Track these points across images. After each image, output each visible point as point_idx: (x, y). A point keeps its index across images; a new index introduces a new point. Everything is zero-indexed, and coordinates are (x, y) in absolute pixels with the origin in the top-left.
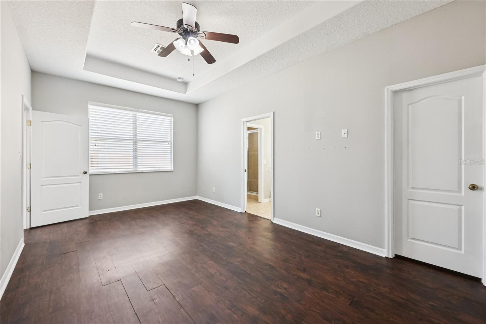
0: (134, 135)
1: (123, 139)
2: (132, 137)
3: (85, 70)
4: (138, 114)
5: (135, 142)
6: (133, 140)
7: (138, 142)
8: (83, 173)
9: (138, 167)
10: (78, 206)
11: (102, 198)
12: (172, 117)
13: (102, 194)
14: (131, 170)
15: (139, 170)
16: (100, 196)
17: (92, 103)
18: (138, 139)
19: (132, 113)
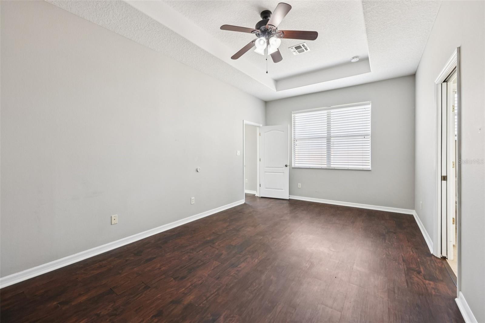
0: (328, 133)
1: (318, 138)
2: (326, 134)
3: (278, 91)
4: (332, 111)
5: (329, 139)
6: (327, 137)
7: (332, 139)
8: (285, 166)
9: (332, 163)
10: (282, 189)
11: (300, 187)
12: (370, 104)
13: (300, 184)
14: (325, 166)
15: (333, 166)
16: (299, 185)
17: (295, 112)
18: (331, 136)
19: (326, 112)
